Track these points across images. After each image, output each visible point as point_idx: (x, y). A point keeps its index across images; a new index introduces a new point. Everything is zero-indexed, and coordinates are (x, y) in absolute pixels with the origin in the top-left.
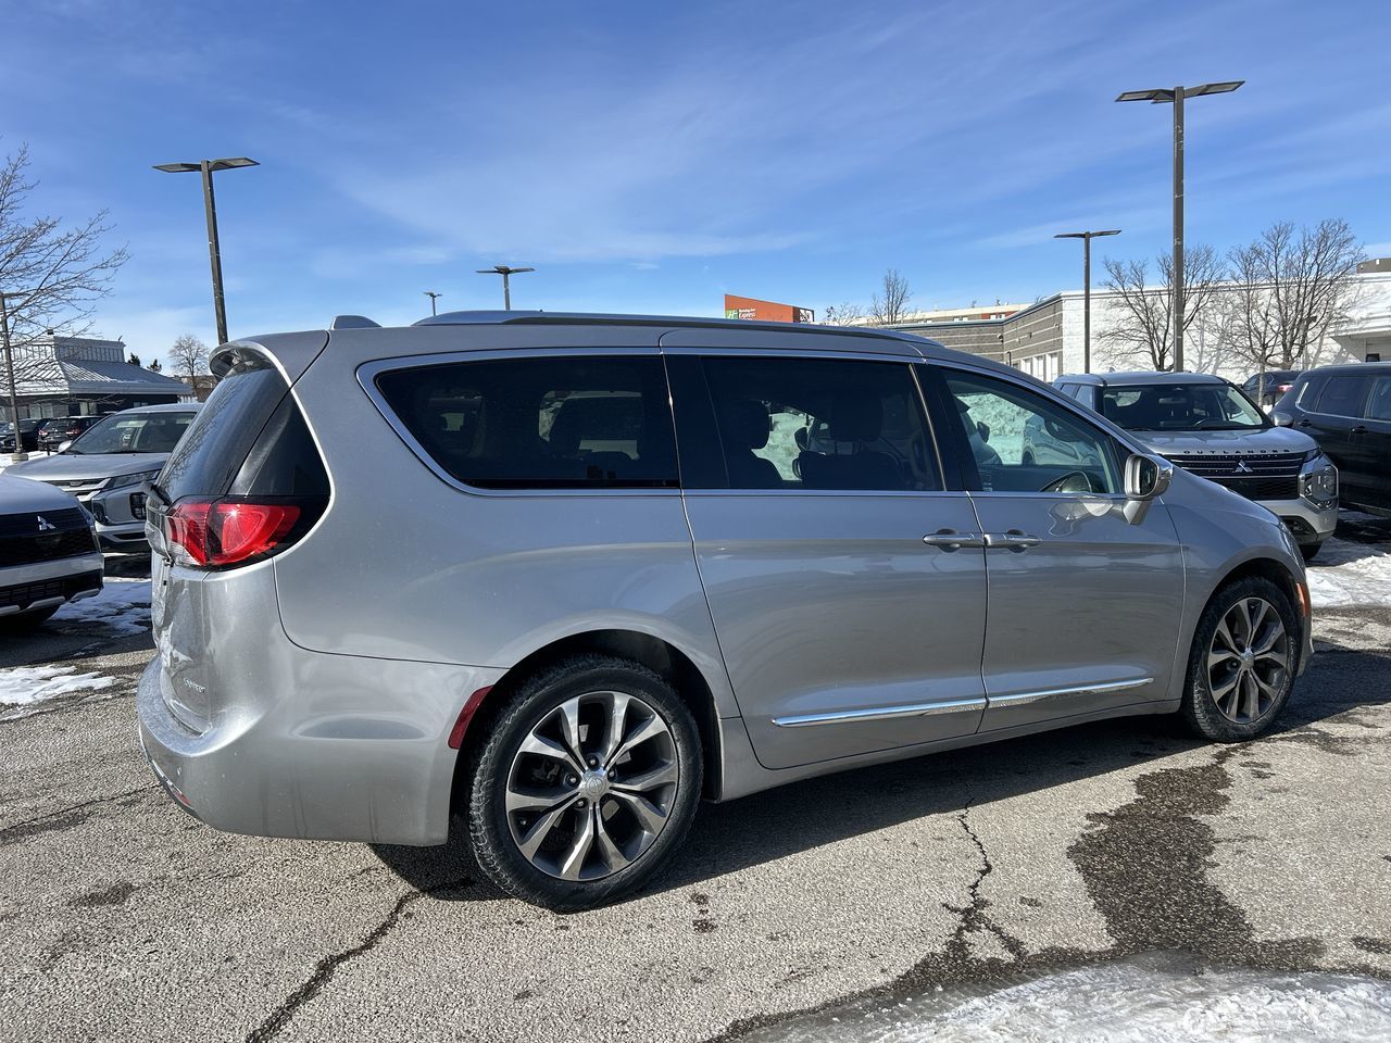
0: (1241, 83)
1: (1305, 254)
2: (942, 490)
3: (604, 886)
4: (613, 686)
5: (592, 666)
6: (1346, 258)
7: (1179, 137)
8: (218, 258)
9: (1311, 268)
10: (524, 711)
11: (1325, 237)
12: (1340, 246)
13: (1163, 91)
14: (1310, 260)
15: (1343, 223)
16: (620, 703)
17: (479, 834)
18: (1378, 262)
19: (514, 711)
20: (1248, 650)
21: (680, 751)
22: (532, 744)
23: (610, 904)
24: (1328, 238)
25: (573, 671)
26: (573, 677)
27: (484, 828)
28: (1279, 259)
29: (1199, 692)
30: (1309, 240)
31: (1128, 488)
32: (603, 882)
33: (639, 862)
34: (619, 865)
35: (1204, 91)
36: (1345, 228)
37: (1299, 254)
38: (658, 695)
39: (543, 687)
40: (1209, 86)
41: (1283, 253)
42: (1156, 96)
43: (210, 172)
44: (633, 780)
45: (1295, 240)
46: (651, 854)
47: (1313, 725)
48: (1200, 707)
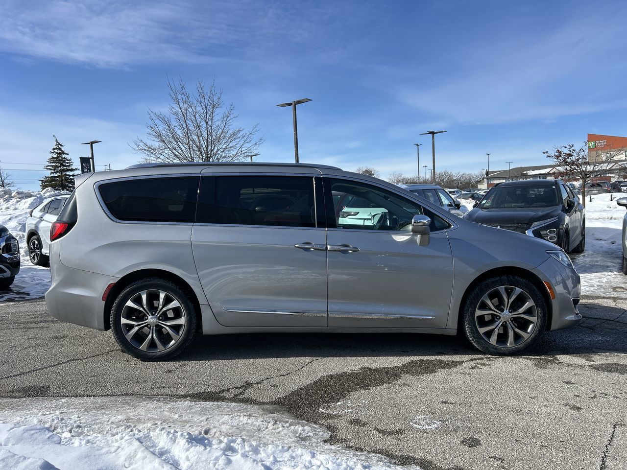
2: (315, 227)
4: (159, 288)
5: (151, 281)
8: (297, 138)
10: (127, 292)
16: (162, 294)
19: (123, 292)
20: (506, 311)
21: (185, 313)
22: (129, 303)
26: (144, 283)
29: (468, 327)
33: (169, 349)
34: (161, 349)
38: (176, 294)
39: (134, 285)
43: (295, 105)
44: (167, 321)
48: (470, 335)
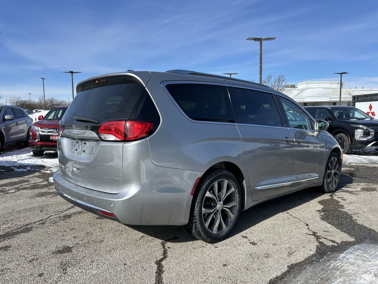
0: (275, 38)
1: (275, 83)
2: (283, 127)
3: (222, 235)
4: (225, 178)
6: (284, 84)
7: (261, 50)
9: (276, 86)
10: (207, 185)
11: (279, 79)
12: (283, 81)
13: (258, 38)
14: (276, 84)
15: (283, 76)
16: (226, 182)
17: (197, 221)
18: (290, 86)
19: (204, 184)
20: (333, 170)
21: (237, 196)
22: (208, 194)
23: (223, 240)
24: (280, 79)
25: (217, 173)
26: (217, 175)
27: (198, 219)
28: (269, 84)
29: (325, 180)
30: (276, 79)
31: (316, 129)
32: (222, 234)
33: (229, 228)
34: (225, 228)
35: (266, 39)
36: (284, 77)
37: (274, 82)
39: (211, 178)
40: (268, 38)
41: (270, 82)
42: (256, 39)
44: (227, 205)
45: (273, 79)
46: (231, 225)
47: (342, 188)
48: (326, 184)
